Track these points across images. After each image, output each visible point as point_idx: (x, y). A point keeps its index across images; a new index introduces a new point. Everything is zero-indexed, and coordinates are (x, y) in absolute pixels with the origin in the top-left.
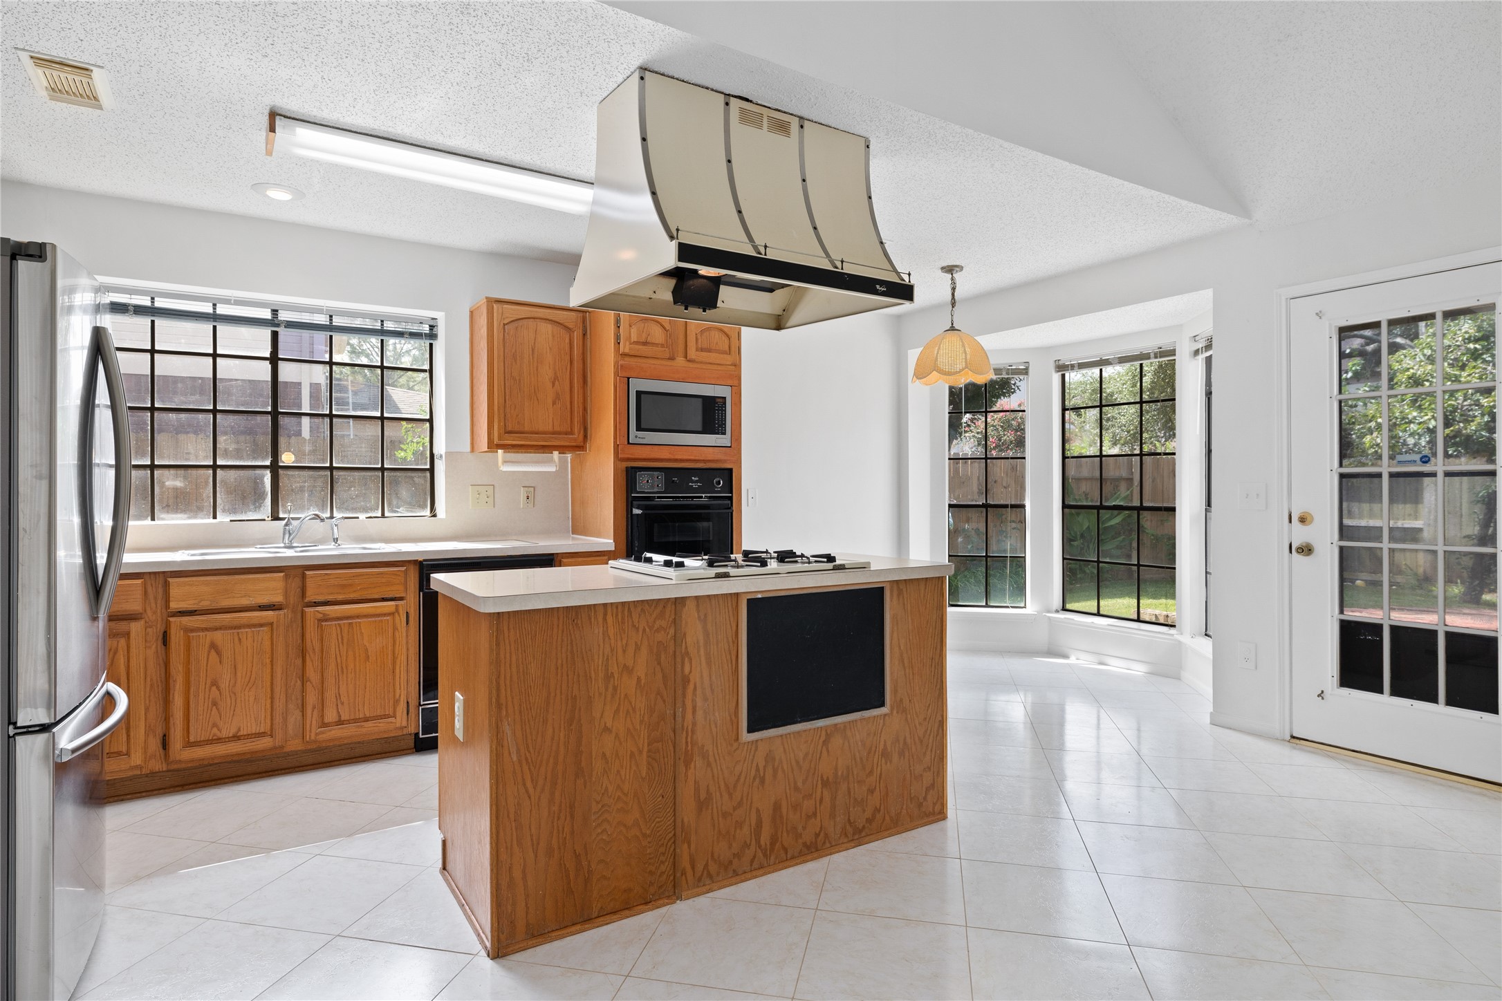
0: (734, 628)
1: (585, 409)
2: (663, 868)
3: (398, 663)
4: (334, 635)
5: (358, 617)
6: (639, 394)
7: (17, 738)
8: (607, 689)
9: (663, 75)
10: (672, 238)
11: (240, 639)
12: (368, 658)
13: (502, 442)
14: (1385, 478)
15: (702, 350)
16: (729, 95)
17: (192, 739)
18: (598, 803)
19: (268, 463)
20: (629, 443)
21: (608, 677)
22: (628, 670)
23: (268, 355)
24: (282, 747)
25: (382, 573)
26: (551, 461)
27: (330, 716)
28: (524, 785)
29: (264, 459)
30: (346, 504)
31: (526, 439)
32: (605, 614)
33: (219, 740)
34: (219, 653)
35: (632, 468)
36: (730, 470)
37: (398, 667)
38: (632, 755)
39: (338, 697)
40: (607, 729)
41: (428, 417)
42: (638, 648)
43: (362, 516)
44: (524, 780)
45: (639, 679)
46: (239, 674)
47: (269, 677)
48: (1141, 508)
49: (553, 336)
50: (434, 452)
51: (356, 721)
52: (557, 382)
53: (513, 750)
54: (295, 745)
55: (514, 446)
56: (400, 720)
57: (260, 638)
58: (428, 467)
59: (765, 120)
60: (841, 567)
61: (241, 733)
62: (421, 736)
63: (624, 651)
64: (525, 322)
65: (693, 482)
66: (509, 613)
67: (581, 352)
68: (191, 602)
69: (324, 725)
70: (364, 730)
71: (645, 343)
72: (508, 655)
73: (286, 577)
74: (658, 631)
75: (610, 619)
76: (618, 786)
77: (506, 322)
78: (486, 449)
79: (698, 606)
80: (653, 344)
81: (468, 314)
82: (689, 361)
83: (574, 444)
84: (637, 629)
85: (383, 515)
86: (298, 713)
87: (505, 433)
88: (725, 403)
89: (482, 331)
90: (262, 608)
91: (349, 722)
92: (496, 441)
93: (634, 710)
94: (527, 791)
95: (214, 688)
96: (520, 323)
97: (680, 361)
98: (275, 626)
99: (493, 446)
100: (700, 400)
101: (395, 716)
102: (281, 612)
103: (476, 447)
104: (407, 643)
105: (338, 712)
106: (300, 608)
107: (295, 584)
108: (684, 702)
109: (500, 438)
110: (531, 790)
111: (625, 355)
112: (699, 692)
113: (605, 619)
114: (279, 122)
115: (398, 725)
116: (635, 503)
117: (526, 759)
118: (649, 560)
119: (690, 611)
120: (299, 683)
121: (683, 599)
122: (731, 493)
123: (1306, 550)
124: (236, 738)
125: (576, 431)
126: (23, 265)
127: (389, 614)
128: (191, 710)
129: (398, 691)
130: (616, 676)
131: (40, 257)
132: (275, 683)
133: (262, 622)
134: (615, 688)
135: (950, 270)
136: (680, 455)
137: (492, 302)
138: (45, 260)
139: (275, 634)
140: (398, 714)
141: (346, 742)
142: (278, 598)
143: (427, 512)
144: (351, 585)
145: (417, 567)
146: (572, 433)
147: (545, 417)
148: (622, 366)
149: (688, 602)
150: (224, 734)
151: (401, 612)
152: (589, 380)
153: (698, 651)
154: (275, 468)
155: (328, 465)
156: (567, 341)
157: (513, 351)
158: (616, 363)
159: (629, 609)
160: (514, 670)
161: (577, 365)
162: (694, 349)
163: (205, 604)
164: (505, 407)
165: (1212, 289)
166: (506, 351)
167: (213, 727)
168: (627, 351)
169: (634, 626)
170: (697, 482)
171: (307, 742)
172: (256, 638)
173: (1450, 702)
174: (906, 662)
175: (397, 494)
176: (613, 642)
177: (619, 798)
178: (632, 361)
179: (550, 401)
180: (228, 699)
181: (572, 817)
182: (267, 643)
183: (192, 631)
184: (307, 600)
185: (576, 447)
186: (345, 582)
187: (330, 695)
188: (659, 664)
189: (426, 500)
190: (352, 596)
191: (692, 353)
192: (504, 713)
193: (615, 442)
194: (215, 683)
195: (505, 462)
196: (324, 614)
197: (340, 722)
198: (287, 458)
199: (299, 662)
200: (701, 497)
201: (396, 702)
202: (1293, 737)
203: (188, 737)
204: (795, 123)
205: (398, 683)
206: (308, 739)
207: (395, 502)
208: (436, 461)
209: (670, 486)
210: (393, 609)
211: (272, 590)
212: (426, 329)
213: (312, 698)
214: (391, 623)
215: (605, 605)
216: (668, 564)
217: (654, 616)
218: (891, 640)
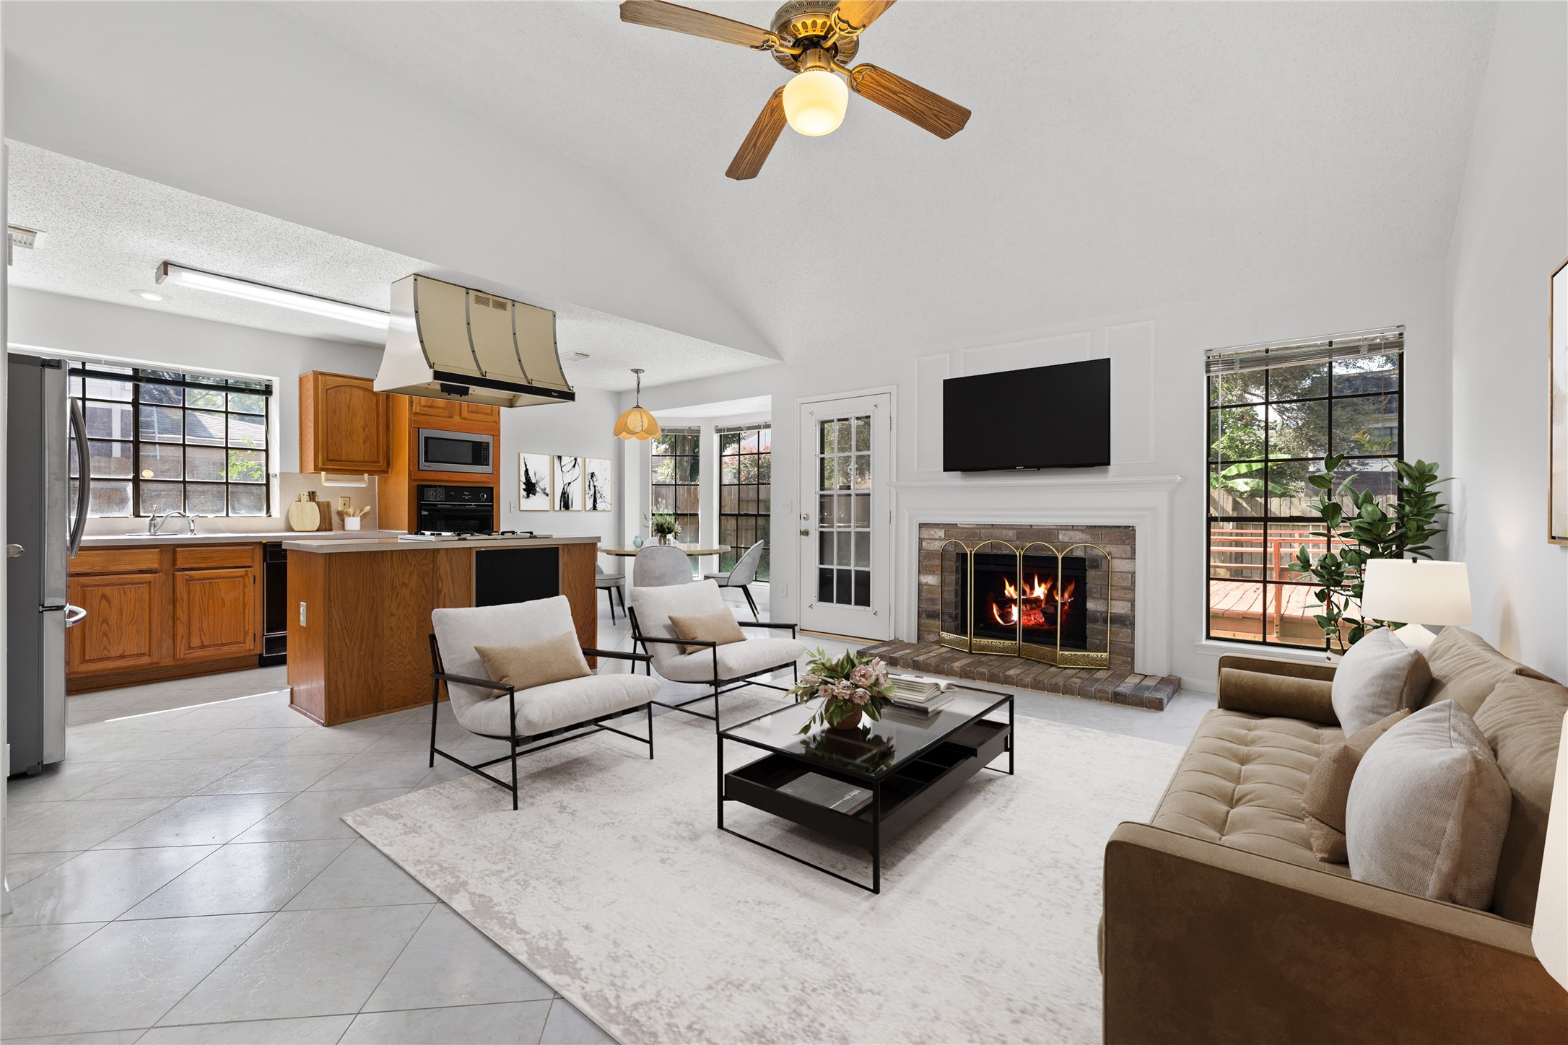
0: (468, 565)
1: (388, 447)
2: (425, 686)
3: (247, 608)
4: (198, 590)
5: (217, 578)
6: (426, 439)
7: (44, 612)
8: (392, 594)
9: (428, 278)
10: (431, 367)
11: (125, 593)
12: (224, 605)
13: (325, 467)
14: (835, 498)
15: (472, 412)
16: (469, 289)
17: (87, 658)
18: (387, 651)
19: (131, 477)
20: (419, 469)
21: (394, 588)
22: (405, 585)
23: (131, 401)
24: (158, 663)
25: (235, 550)
26: (363, 480)
27: (196, 642)
28: (344, 640)
29: (128, 474)
30: (197, 507)
31: (343, 465)
32: (392, 556)
33: (108, 658)
34: (108, 601)
35: (421, 485)
36: (492, 488)
37: (247, 611)
38: (408, 628)
39: (201, 629)
40: (392, 615)
41: (264, 448)
42: (411, 574)
43: (211, 516)
44: (343, 637)
45: (412, 589)
46: (124, 615)
47: (148, 617)
48: (758, 515)
49: (364, 399)
50: (269, 472)
51: (214, 645)
52: (367, 429)
53: (338, 623)
54: (168, 661)
55: (334, 470)
56: (249, 644)
57: (141, 591)
58: (265, 482)
59: (491, 302)
60: (535, 537)
61: (126, 654)
62: (265, 655)
63: (403, 575)
64: (343, 388)
65: (465, 495)
66: (335, 553)
67: (385, 407)
68: (87, 567)
69: (190, 648)
70: (221, 652)
71: (431, 407)
72: (335, 575)
73: (161, 552)
74: (422, 565)
75: (394, 558)
76: (399, 644)
77: (328, 388)
78: (313, 471)
79: (447, 553)
80: (437, 407)
81: (298, 379)
82: (463, 419)
83: (380, 469)
84: (411, 564)
85: (227, 515)
86: (170, 642)
87: (328, 461)
88: (488, 446)
89: (310, 393)
90: (141, 572)
91: (209, 646)
92: (320, 466)
93: (409, 605)
94: (346, 645)
95: (105, 624)
96: (339, 389)
97: (456, 418)
98: (152, 584)
99: (318, 469)
100: (471, 444)
101: (245, 643)
102: (157, 575)
103: (304, 469)
104: (254, 596)
105: (202, 640)
106: (171, 572)
107: (168, 556)
108: (438, 602)
109: (323, 464)
110: (348, 644)
111: (416, 414)
112: (447, 597)
113: (392, 559)
114: (170, 268)
115: (247, 648)
116: (423, 507)
117: (346, 628)
118: (424, 534)
119: (442, 556)
120: (171, 621)
121: (438, 550)
122: (493, 502)
123: (805, 533)
124: (122, 657)
125: (381, 461)
126: (48, 371)
127: (240, 577)
128: (86, 638)
129: (247, 626)
130: (398, 587)
131: (58, 367)
132: (152, 620)
133: (142, 581)
134: (398, 594)
135: (636, 371)
136: (457, 477)
137: (317, 374)
138: (61, 368)
139: (152, 589)
140: (248, 642)
141: (207, 659)
142: (155, 566)
143: (264, 513)
144: (211, 557)
145: (262, 547)
146: (378, 462)
147: (358, 450)
148: (414, 421)
149: (441, 551)
150: (113, 654)
151: (249, 575)
152: (391, 428)
153: (447, 577)
154: (137, 481)
155: (182, 479)
156: (375, 402)
157: (334, 407)
158: (410, 420)
159: (406, 555)
160: (339, 582)
161: (382, 419)
162: (466, 411)
163: (98, 569)
164: (327, 443)
165: (770, 396)
166: (329, 407)
167: (103, 650)
168: (418, 411)
169: (409, 563)
170: (468, 495)
171: (178, 660)
172: (137, 592)
173: (856, 604)
174: (572, 586)
175: (238, 501)
176: (396, 570)
177: (400, 650)
178: (422, 418)
179: (361, 440)
180: (116, 631)
181: (372, 658)
182: (146, 596)
183: (87, 586)
184: (177, 567)
185: (382, 471)
186: (207, 556)
187: (195, 628)
188: (424, 582)
189: (262, 505)
190: (212, 565)
191: (465, 414)
192: (333, 604)
193: (409, 469)
194: (105, 621)
195: (327, 480)
196: (191, 576)
197: (203, 647)
198: (147, 474)
199: (171, 607)
200: (471, 505)
201: (246, 633)
202: (801, 630)
203: (84, 656)
204: (509, 304)
205: (247, 620)
206: (178, 657)
207: (237, 506)
208: (271, 479)
209: (448, 497)
210: (243, 574)
211: (151, 561)
212: (263, 388)
213: (181, 631)
214: (242, 582)
215: (392, 551)
216: (432, 534)
217: (421, 558)
218: (563, 577)
